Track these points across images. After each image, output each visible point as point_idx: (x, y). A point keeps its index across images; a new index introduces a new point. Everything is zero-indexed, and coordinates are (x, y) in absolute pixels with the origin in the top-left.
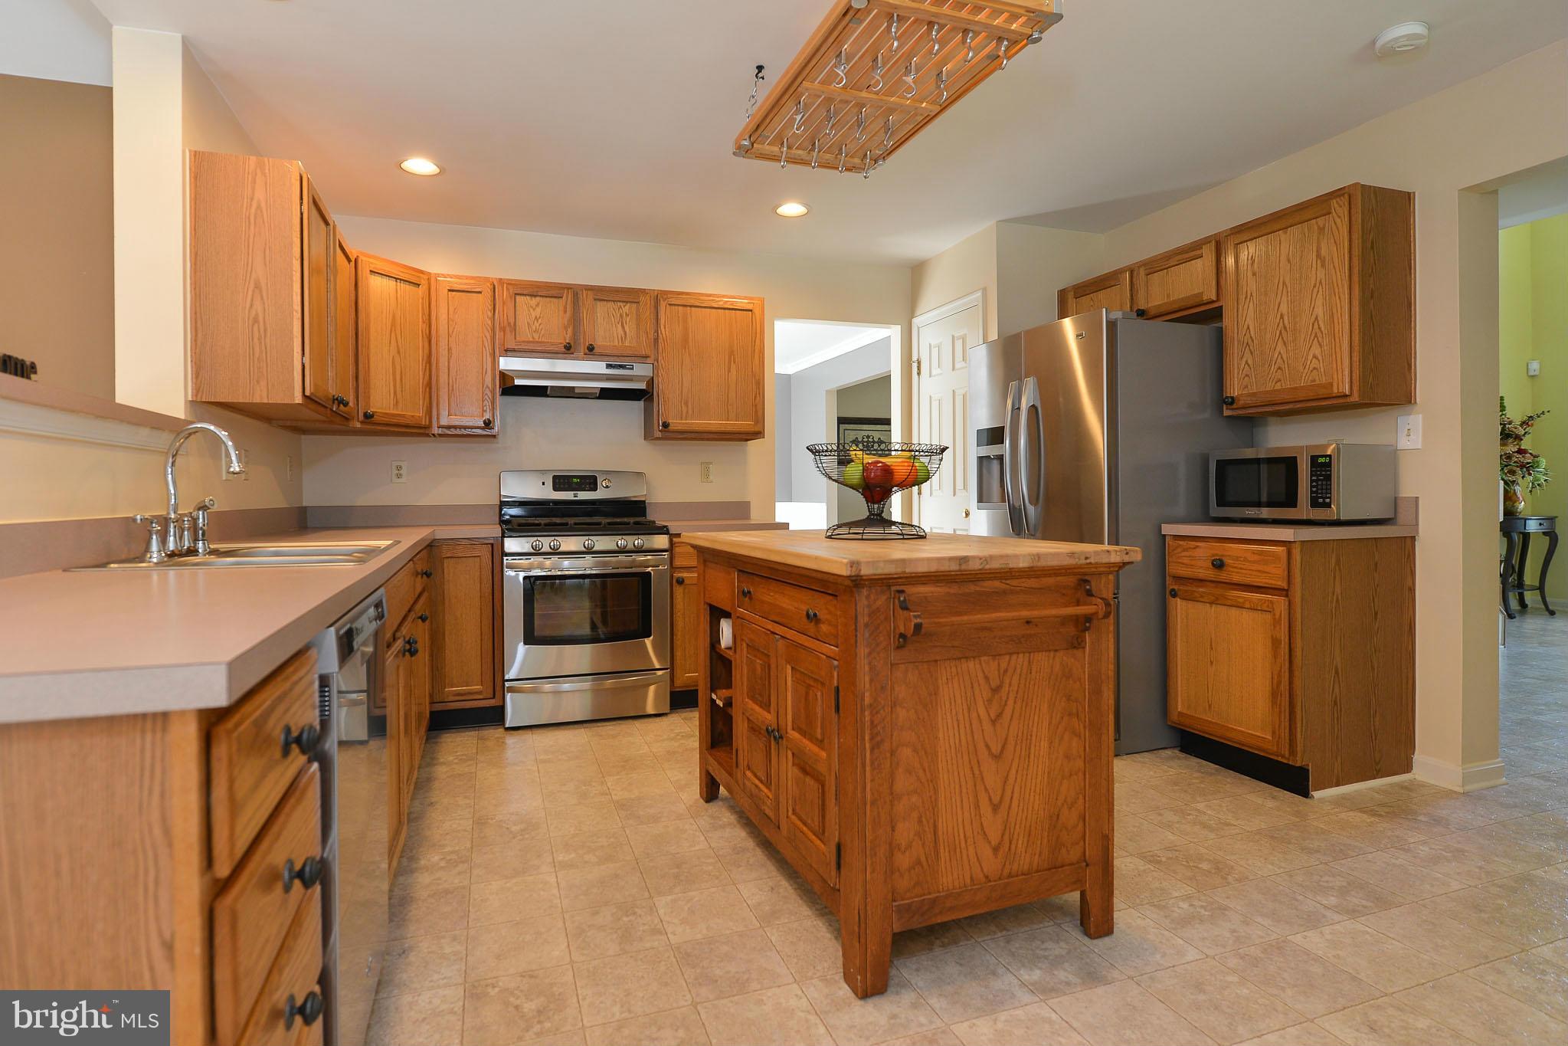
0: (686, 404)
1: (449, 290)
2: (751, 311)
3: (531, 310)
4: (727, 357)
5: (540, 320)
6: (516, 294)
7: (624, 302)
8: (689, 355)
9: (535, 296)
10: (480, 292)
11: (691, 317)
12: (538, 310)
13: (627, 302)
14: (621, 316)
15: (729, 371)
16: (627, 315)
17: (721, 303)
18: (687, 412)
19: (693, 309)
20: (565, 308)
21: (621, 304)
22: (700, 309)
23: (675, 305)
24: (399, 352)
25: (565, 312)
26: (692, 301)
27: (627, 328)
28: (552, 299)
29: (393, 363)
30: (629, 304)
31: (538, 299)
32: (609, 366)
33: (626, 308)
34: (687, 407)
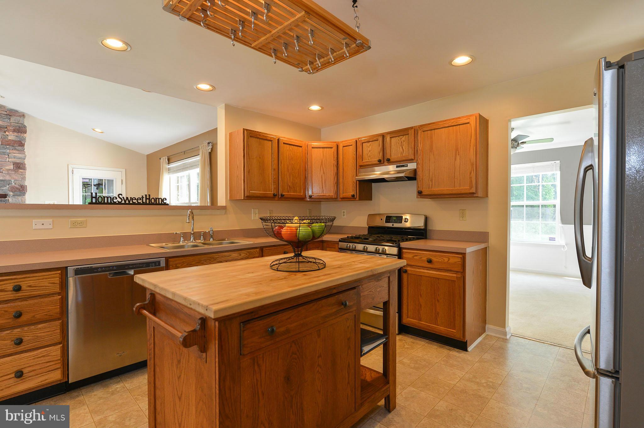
0: (432, 181)
1: (343, 147)
2: (469, 123)
3: (368, 148)
4: (454, 153)
5: (371, 152)
6: (363, 143)
7: (402, 135)
8: (433, 155)
9: (369, 142)
10: (352, 145)
11: (435, 135)
12: (370, 147)
13: (404, 135)
14: (401, 142)
15: (455, 159)
16: (404, 141)
17: (450, 123)
18: (432, 185)
19: (435, 130)
20: (379, 144)
21: (402, 137)
22: (439, 130)
23: (426, 131)
24: (324, 173)
25: (379, 146)
26: (435, 127)
27: (404, 148)
28: (375, 142)
29: (322, 177)
30: (405, 136)
31: (370, 143)
32: (397, 167)
33: (404, 138)
34: (432, 182)
